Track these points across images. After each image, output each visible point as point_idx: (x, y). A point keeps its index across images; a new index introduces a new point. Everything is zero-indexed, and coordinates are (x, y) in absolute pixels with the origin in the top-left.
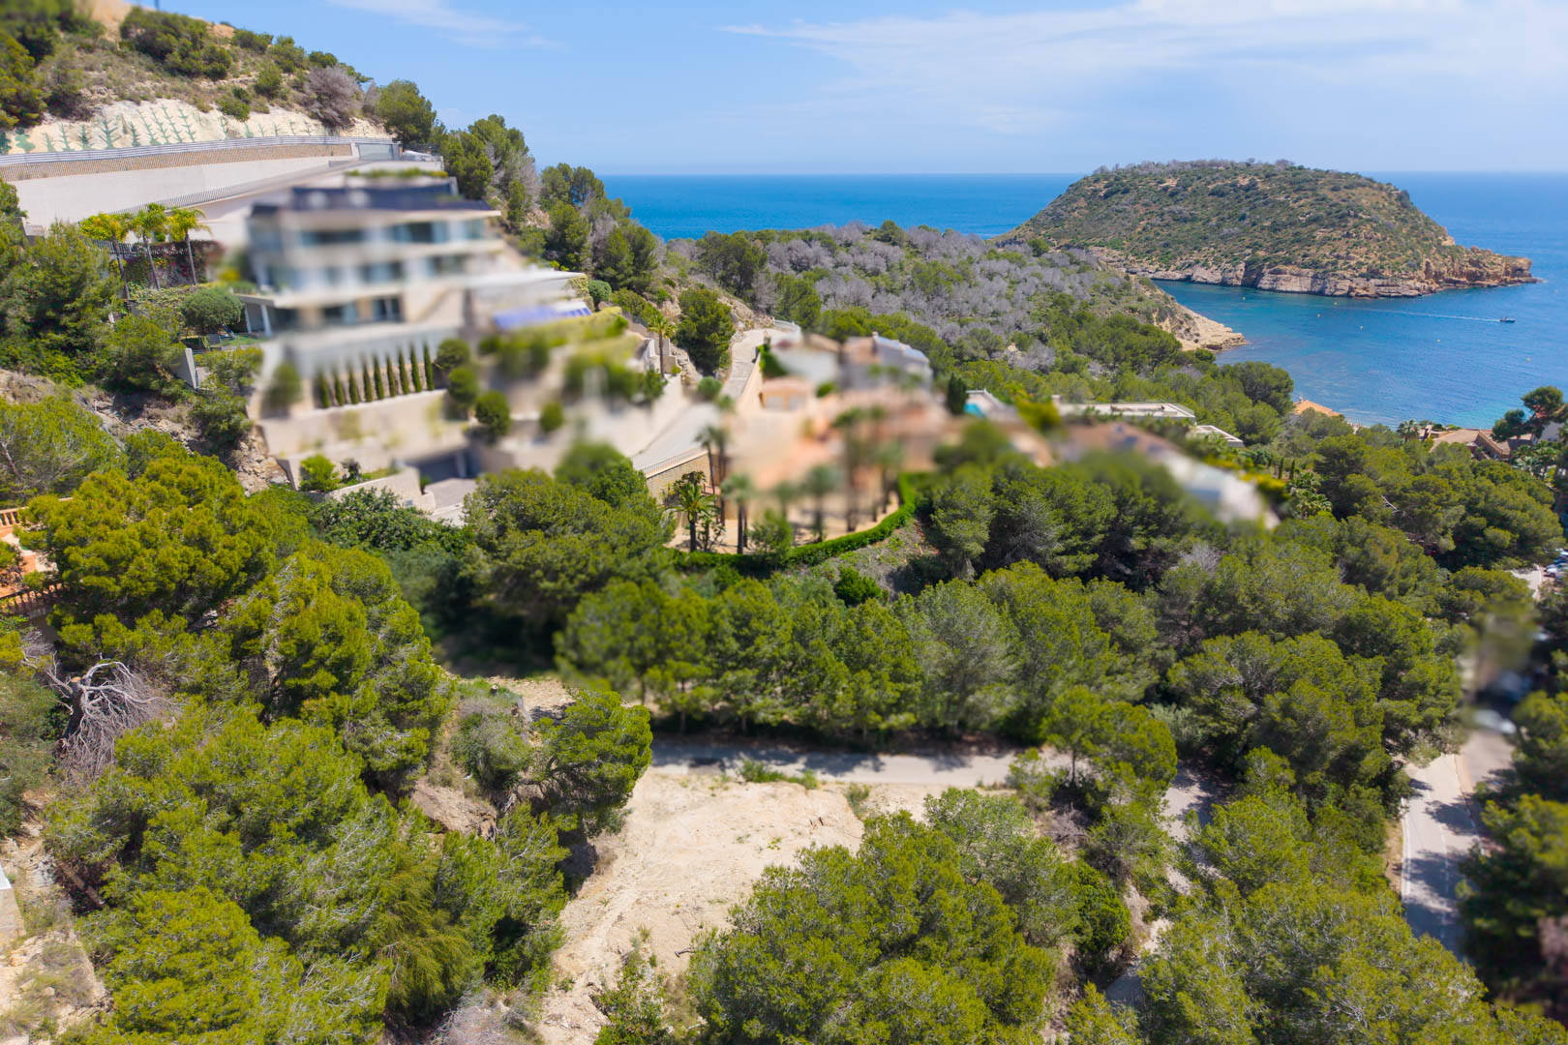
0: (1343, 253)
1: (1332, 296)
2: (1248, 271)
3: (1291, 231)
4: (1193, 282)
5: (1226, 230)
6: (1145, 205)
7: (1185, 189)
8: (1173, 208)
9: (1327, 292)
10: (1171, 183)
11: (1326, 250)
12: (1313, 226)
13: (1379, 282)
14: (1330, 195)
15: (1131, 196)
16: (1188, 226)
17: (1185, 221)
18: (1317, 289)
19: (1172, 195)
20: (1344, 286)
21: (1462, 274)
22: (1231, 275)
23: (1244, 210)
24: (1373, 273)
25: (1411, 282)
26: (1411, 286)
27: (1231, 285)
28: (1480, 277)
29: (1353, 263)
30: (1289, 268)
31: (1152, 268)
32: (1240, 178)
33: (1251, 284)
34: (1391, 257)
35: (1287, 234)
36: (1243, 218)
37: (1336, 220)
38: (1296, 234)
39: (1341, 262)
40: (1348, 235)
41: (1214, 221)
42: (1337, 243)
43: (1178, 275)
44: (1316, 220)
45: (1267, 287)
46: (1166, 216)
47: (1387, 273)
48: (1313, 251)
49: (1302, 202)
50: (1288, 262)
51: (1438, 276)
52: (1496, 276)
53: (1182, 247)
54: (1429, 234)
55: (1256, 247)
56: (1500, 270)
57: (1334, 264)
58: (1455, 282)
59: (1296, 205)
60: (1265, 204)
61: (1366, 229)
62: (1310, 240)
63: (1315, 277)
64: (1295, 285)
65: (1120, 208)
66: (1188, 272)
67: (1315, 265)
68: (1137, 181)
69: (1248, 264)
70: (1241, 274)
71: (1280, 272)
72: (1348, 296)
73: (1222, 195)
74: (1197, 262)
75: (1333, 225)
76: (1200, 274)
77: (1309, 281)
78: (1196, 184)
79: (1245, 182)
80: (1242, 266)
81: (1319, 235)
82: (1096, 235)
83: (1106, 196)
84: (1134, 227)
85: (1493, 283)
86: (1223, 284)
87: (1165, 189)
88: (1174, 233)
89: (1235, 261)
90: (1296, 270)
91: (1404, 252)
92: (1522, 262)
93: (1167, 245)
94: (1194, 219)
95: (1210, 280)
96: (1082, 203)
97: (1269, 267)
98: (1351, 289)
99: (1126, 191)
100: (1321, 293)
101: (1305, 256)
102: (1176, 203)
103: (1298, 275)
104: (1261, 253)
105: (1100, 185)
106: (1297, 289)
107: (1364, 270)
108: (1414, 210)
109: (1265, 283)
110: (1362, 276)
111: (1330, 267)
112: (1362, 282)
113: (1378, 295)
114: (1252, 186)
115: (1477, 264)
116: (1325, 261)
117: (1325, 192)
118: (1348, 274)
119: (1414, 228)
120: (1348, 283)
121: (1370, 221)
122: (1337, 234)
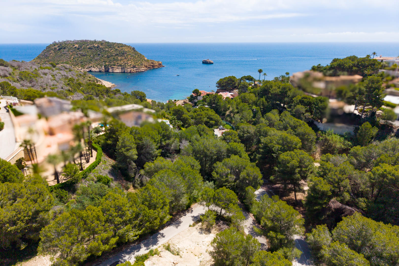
0: (126, 62)
1: (127, 73)
2: (105, 68)
3: (112, 57)
4: (92, 72)
5: (96, 58)
6: (72, 52)
7: (81, 47)
8: (80, 52)
9: (126, 72)
10: (77, 46)
11: (122, 62)
12: (117, 56)
13: (136, 69)
14: (118, 49)
15: (67, 49)
16: (85, 57)
17: (84, 56)
18: (123, 71)
19: (78, 49)
20: (129, 70)
21: (151, 66)
22: (101, 69)
23: (99, 53)
24: (134, 67)
25: (142, 68)
26: (143, 69)
27: (102, 72)
28: (154, 66)
29: (129, 65)
30: (115, 67)
31: (80, 69)
32: (94, 45)
33: (107, 71)
34: (137, 63)
35: (111, 58)
36: (99, 55)
38: (114, 58)
39: (126, 65)
40: (126, 58)
41: (92, 56)
42: (124, 60)
43: (88, 70)
44: (117, 55)
45: (111, 71)
46: (78, 55)
47: (137, 66)
48: (119, 62)
49: (112, 50)
50: (114, 65)
51: (146, 66)
52: (157, 66)
53: (86, 63)
54: (142, 57)
55: (105, 62)
56: (157, 64)
57: (125, 65)
58: (150, 68)
59: (111, 51)
60: (103, 51)
61: (129, 57)
62: (117, 60)
63: (122, 68)
64: (118, 70)
65: (64, 53)
66: (90, 69)
67: (121, 65)
68: (67, 45)
69: (105, 66)
70: (104, 69)
71: (113, 68)
72: (130, 72)
73: (92, 49)
74: (91, 66)
75: (122, 56)
76: (93, 69)
77: (121, 70)
78: (83, 46)
79: (96, 45)
80: (103, 67)
81: (119, 58)
82: (60, 60)
83: (59, 50)
84: (70, 58)
85: (157, 67)
86: (100, 72)
87: (76, 47)
88: (82, 59)
89: (101, 65)
90: (117, 67)
91: (139, 61)
92: (160, 62)
93: (81, 62)
94: (86, 55)
95: (96, 71)
96: (52, 52)
97: (110, 67)
98: (131, 71)
99: (65, 48)
100: (124, 72)
101: (118, 63)
102: (80, 51)
103: (118, 68)
104: (107, 63)
105: (56, 47)
106: (118, 72)
107: (132, 66)
108: (137, 52)
109: (110, 70)
110: (132, 67)
111: (124, 66)
112: (132, 69)
113: (137, 72)
114: (98, 47)
115: (152, 63)
116: (123, 64)
117: (116, 48)
118: (129, 67)
119: (138, 56)
120: (129, 69)
121: (129, 54)
122: (123, 58)
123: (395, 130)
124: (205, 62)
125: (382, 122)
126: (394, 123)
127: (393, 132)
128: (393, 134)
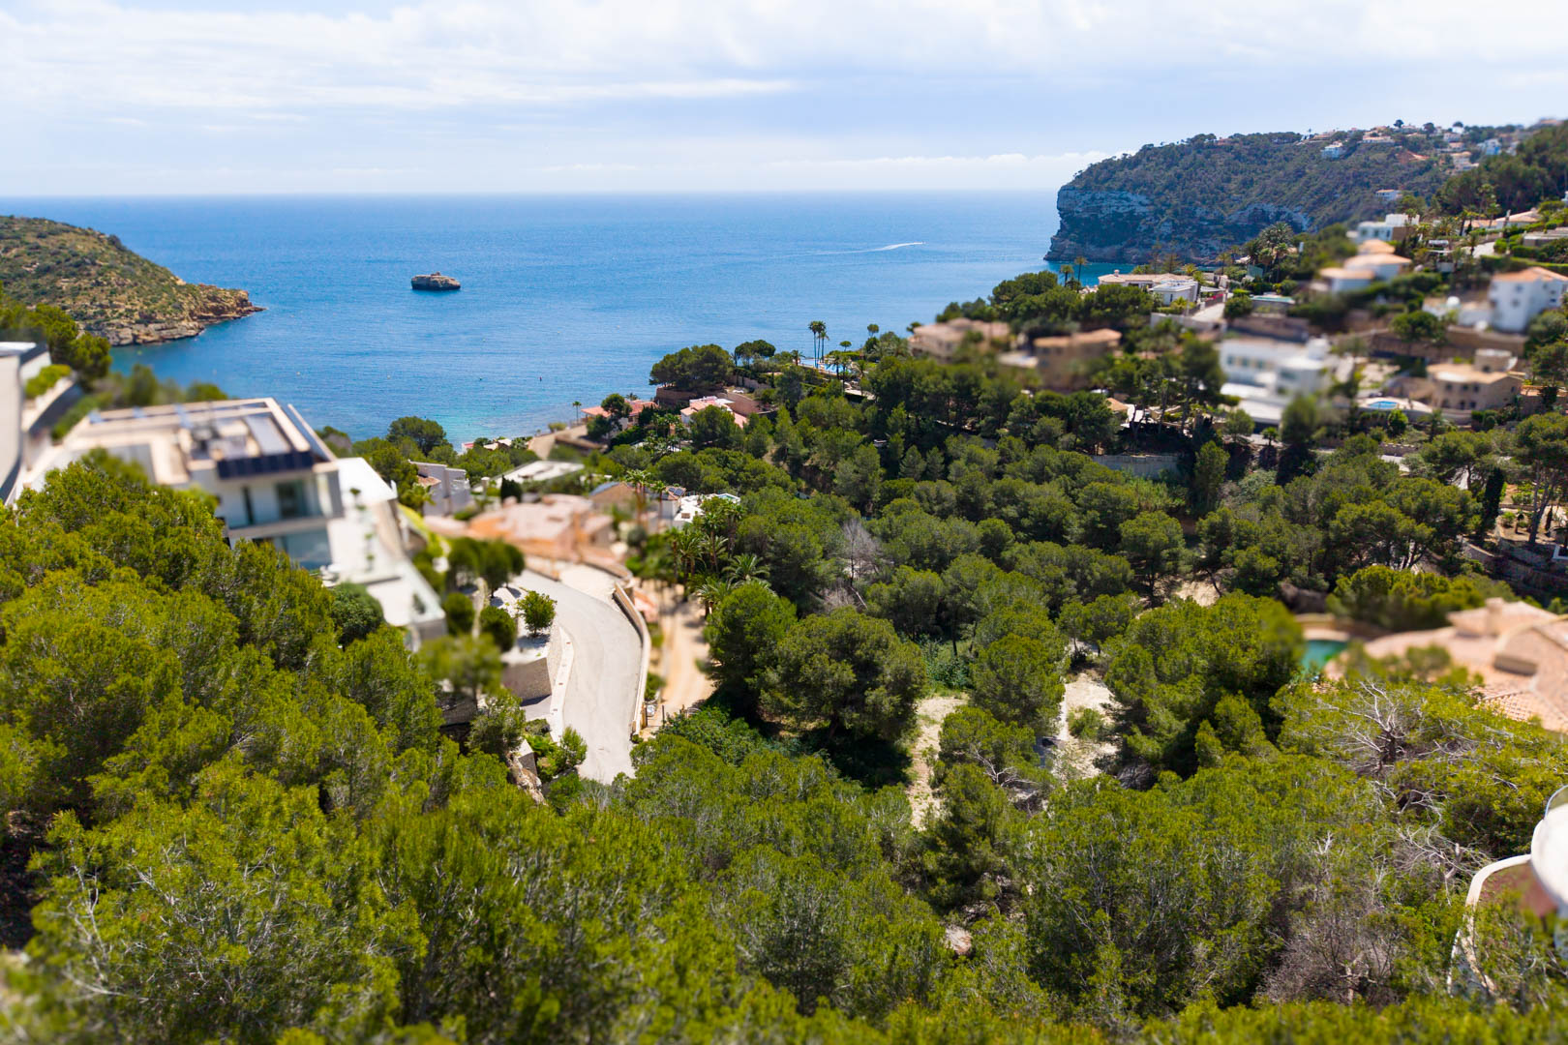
0: (105, 302)
1: (119, 345)
3: (25, 283)
9: (112, 342)
11: (83, 301)
12: (49, 277)
13: (158, 326)
14: (42, 243)
20: (127, 334)
21: (208, 310)
24: (146, 319)
25: (184, 323)
26: (187, 326)
28: (222, 311)
29: (122, 310)
34: (154, 301)
35: (21, 287)
37: (75, 270)
38: (35, 286)
40: (98, 284)
42: (92, 293)
44: (47, 270)
47: (159, 317)
49: (14, 251)
52: (232, 309)
54: (161, 276)
56: (232, 303)
57: (103, 313)
58: (207, 318)
59: (9, 255)
61: (112, 276)
62: (58, 294)
72: (134, 343)
75: (74, 274)
81: (64, 284)
85: (234, 314)
92: (242, 293)
98: (135, 337)
107: (137, 317)
108: (131, 253)
110: (138, 322)
111: (99, 317)
112: (142, 329)
113: (163, 339)
115: (214, 299)
116: (91, 312)
117: (31, 239)
118: (124, 322)
119: (145, 271)
120: (129, 331)
121: (111, 267)
122: (84, 283)
123: (1256, 454)
124: (423, 282)
125: (1228, 439)
126: (1250, 439)
127: (1253, 458)
128: (1254, 464)
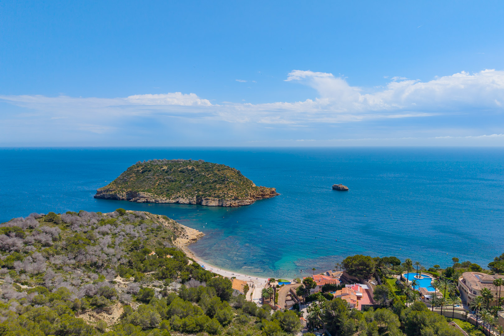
0: (226, 193)
1: (226, 207)
2: (197, 200)
3: (208, 185)
4: (180, 203)
5: (187, 185)
6: (158, 176)
7: (171, 170)
8: (168, 177)
9: (224, 205)
10: (165, 168)
11: (220, 192)
12: (215, 184)
13: (238, 201)
14: (218, 173)
15: (152, 173)
16: (174, 183)
17: (173, 181)
18: (220, 204)
19: (167, 172)
20: (228, 203)
21: (260, 195)
22: (192, 201)
23: (192, 178)
24: (236, 199)
25: (247, 200)
26: (247, 201)
27: (193, 204)
28: (264, 195)
29: (229, 196)
30: (210, 198)
31: (164, 199)
32: (188, 167)
33: (199, 203)
34: (240, 193)
35: (207, 186)
36: (192, 180)
37: (222, 182)
38: (210, 186)
39: (226, 195)
40: (226, 187)
41: (183, 181)
42: (223, 189)
43: (174, 201)
44: (216, 181)
45: (205, 204)
46: (166, 180)
47: (240, 198)
48: (217, 192)
49: (210, 175)
50: (210, 196)
51: (253, 196)
52: (268, 195)
53: (173, 191)
54: (248, 184)
55: (198, 191)
56: (269, 193)
57: (224, 196)
58: (258, 198)
59: (208, 176)
60: (198, 175)
61: (231, 185)
62: (215, 189)
63: (219, 201)
64: (214, 203)
65: (148, 177)
66: (177, 200)
67: (218, 197)
68: (153, 167)
69: (197, 197)
70: (195, 200)
71: (208, 199)
72: (230, 206)
73: (184, 172)
74: (180, 196)
75: (221, 183)
76: (181, 200)
77: (218, 202)
78: (174, 168)
79: (190, 168)
80: (195, 197)
81: (218, 186)
82: (141, 187)
83: (142, 172)
84: (155, 184)
85: (268, 197)
86: (190, 204)
87: (164, 170)
88: (170, 186)
89: (192, 196)
90: (213, 198)
91: (243, 191)
92: (273, 189)
93: (168, 191)
94: (176, 181)
95: (185, 203)
96: (134, 175)
97: (204, 198)
98: (231, 204)
99: (150, 171)
100: (222, 206)
101: (215, 194)
102: (168, 175)
103: (214, 200)
104: (200, 193)
105: (140, 168)
106: (214, 205)
107: (233, 198)
108: (242, 176)
109: (204, 203)
110: (233, 200)
111: (223, 197)
112: (233, 202)
113: (239, 206)
114: (193, 170)
115: (262, 191)
116: (221, 195)
117: (216, 172)
118: (229, 199)
119: (244, 182)
120: (229, 202)
121: (231, 181)
122: (223, 186)
124: (336, 187)
